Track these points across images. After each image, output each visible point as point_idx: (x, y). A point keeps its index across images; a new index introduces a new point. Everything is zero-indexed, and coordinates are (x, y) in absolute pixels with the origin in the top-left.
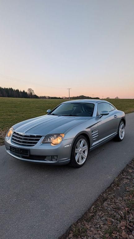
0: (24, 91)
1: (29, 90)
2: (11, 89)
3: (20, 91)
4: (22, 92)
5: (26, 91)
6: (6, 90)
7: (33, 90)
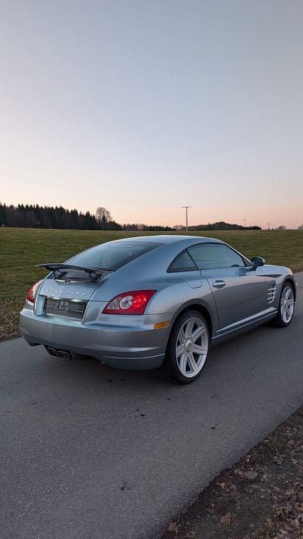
0: (88, 214)
1: (101, 210)
2: (61, 211)
3: (79, 213)
4: (85, 214)
5: (93, 213)
6: (49, 211)
7: (107, 212)
